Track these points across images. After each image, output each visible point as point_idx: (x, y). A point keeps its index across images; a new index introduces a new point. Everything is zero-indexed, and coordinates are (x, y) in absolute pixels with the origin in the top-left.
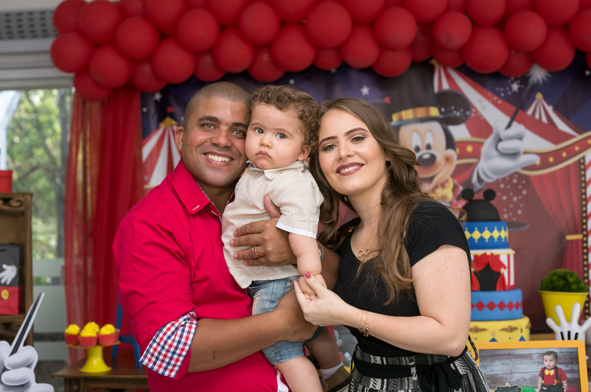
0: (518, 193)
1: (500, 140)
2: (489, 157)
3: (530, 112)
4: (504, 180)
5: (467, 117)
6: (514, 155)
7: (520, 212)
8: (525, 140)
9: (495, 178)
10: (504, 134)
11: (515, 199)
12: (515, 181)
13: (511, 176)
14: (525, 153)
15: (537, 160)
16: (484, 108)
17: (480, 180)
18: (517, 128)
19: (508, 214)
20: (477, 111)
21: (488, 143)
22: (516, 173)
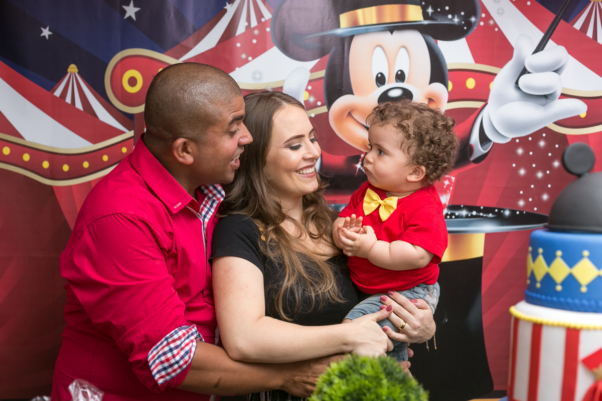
0: (545, 164)
1: (524, 71)
2: (503, 100)
3: (578, 25)
4: (524, 140)
5: (470, 25)
6: (545, 98)
7: (545, 197)
8: (564, 73)
9: (510, 136)
10: (531, 60)
11: (540, 175)
12: (542, 144)
13: (537, 135)
14: (564, 96)
15: (581, 109)
16: (501, 12)
17: (484, 139)
18: (555, 51)
19: (526, 200)
20: (489, 17)
21: (504, 75)
22: (546, 129)
